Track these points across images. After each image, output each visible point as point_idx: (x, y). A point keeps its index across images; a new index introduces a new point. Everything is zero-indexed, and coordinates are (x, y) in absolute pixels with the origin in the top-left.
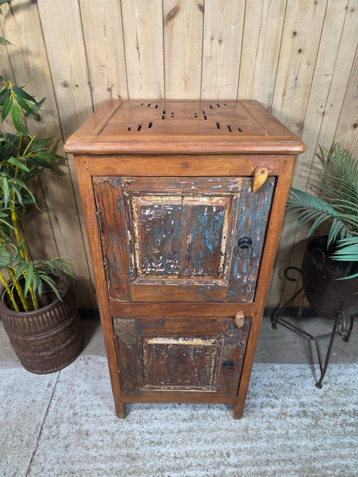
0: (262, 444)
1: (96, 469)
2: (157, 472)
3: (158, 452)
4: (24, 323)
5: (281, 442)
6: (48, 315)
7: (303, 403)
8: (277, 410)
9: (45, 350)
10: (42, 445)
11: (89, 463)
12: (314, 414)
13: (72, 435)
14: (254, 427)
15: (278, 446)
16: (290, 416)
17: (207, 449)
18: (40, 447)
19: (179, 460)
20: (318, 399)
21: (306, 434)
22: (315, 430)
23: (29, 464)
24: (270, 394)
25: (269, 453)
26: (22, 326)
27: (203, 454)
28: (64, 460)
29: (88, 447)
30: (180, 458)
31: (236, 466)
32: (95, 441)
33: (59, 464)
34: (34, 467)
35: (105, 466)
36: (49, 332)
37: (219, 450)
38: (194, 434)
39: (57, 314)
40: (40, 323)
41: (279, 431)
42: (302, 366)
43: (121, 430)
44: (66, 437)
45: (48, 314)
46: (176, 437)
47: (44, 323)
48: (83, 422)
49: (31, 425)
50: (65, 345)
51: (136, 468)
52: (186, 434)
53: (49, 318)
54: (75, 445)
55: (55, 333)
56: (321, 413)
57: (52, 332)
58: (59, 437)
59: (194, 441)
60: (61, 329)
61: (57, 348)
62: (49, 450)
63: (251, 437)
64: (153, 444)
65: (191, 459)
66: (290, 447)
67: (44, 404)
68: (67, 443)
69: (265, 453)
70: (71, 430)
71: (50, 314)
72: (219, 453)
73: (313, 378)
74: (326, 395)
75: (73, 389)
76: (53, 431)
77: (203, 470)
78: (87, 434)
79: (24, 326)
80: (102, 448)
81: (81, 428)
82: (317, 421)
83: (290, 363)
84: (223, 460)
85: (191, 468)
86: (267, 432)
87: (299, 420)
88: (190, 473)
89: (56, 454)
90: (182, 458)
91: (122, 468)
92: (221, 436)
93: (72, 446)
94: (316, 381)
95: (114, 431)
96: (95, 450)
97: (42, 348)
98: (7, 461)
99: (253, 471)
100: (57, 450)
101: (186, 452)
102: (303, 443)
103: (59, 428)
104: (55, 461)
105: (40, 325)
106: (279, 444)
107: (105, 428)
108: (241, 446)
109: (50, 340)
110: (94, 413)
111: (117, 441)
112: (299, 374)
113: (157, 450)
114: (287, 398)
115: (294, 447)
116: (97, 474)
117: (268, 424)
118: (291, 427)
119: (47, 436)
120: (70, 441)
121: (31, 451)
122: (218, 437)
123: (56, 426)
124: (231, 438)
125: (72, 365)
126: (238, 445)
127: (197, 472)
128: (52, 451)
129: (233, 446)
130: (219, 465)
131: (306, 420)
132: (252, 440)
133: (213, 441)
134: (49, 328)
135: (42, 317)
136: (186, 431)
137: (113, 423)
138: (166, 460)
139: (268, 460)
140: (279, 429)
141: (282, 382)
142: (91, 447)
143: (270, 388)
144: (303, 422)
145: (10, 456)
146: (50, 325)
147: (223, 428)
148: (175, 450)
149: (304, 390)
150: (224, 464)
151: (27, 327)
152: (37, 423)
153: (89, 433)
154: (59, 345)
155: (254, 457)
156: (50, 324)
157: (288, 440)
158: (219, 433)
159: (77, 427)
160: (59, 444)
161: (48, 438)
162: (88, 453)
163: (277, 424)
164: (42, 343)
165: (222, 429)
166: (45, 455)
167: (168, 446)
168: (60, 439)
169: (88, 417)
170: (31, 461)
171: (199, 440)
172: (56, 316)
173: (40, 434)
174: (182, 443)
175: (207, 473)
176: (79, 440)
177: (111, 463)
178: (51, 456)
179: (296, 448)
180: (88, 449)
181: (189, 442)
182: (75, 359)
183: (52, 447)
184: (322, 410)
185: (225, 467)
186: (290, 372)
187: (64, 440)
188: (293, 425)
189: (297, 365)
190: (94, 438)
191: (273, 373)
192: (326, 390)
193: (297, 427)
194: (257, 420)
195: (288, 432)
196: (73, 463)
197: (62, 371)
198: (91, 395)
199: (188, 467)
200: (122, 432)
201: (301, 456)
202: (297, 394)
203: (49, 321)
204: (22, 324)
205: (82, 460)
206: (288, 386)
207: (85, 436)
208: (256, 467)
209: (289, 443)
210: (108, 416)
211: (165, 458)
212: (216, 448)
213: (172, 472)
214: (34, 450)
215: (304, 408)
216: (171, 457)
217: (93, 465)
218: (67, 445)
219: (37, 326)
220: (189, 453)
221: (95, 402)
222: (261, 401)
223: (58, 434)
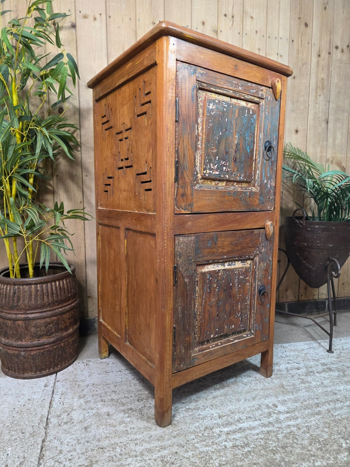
0: (303, 394)
1: (131, 440)
2: (205, 430)
3: (199, 415)
4: (31, 292)
5: (320, 390)
6: (57, 285)
7: (324, 363)
8: (304, 370)
9: (46, 335)
10: (52, 432)
11: (119, 437)
12: (339, 369)
13: (89, 418)
14: (289, 384)
15: (320, 393)
16: (318, 372)
17: (252, 405)
18: (51, 434)
19: (225, 417)
20: (335, 359)
21: (340, 382)
22: (346, 378)
23: (39, 451)
24: (290, 362)
25: (314, 399)
26: (28, 297)
27: (248, 409)
28: (87, 440)
29: (114, 424)
30: (225, 415)
31: (288, 412)
32: (120, 418)
33: (82, 444)
34: (47, 452)
35: (141, 436)
36: (55, 308)
37: (264, 404)
38: (231, 397)
39: (65, 287)
40: (48, 292)
41: (314, 383)
42: (307, 342)
43: (149, 405)
44: (83, 421)
45: (57, 283)
46: (213, 402)
47: (52, 293)
48: (99, 406)
49: (32, 418)
50: (67, 333)
51: (179, 431)
52: (223, 398)
53: (58, 288)
54: (96, 425)
55: (61, 311)
56: (344, 367)
57: (57, 309)
58: (73, 423)
59: (234, 401)
60: (66, 307)
61: (59, 335)
62: (63, 435)
63: (289, 390)
64: (190, 410)
65: (238, 414)
66: (331, 391)
67: (44, 400)
68: (86, 425)
69: (310, 399)
70: (87, 415)
71: (59, 284)
72: (265, 406)
73: (322, 348)
74: (340, 356)
75: (77, 384)
76: (63, 419)
77: (256, 420)
78: (108, 415)
79: (30, 295)
80: (131, 423)
81: (99, 411)
82: (344, 373)
83: (296, 342)
84: (272, 410)
85: (241, 421)
86: (303, 385)
87: (327, 374)
88: (243, 425)
89: (74, 436)
90: (228, 415)
91: (163, 434)
92: (260, 394)
93: (93, 427)
94: (326, 349)
95: (140, 408)
96: (124, 425)
97: (44, 331)
98: (7, 453)
99: (307, 413)
100: (74, 433)
101: (230, 411)
102: (342, 388)
103: (70, 415)
104: (75, 442)
105: (48, 296)
106: (320, 391)
107: (130, 407)
108: (284, 398)
109: (54, 320)
110: (110, 398)
111: (147, 415)
112: (308, 347)
113: (197, 414)
114: (308, 362)
115: (335, 391)
116: (134, 444)
117: (300, 380)
118: (323, 379)
119: (57, 423)
120: (89, 423)
121: (38, 439)
122: (257, 395)
123: (66, 414)
124: (271, 394)
125: (70, 368)
126: (281, 398)
127: (250, 423)
128: (69, 435)
129: (276, 399)
130: (270, 414)
131: (333, 373)
132: (292, 392)
133: (254, 399)
134: (57, 302)
135: (52, 285)
136: (222, 396)
137: (137, 403)
138: (211, 419)
139: (316, 403)
140: (313, 382)
141: (296, 353)
142: (117, 424)
143: (288, 358)
144: (332, 374)
145: (10, 449)
146: (58, 298)
147: (259, 388)
148: (218, 411)
149: (319, 356)
150: (275, 413)
151: (33, 297)
152: (39, 416)
153: (110, 413)
154: (61, 330)
155: (302, 403)
156: (57, 296)
157: (327, 388)
158: (256, 392)
159: (94, 411)
160: (75, 428)
161: (60, 425)
162: (115, 429)
163: (309, 379)
164: (46, 322)
165: (258, 390)
166: (59, 440)
167: (208, 409)
168: (75, 423)
169: (105, 402)
170: (42, 448)
171: (239, 400)
172: (64, 288)
173: (47, 424)
174: (222, 405)
175: (260, 422)
176: (100, 421)
177: (148, 432)
178: (68, 439)
179: (337, 391)
180: (115, 426)
181: (229, 403)
182: (72, 363)
183: (66, 432)
184: (343, 365)
185: (277, 414)
186: (299, 347)
187: (80, 424)
188: (324, 377)
189: (303, 343)
190: (118, 417)
191: (284, 349)
192: (338, 353)
193: (328, 378)
194: (288, 379)
195: (322, 383)
196: (99, 440)
197: (59, 373)
198: (102, 386)
199: (238, 421)
200: (149, 407)
201: (346, 396)
202: (315, 358)
203: (57, 293)
204: (28, 293)
205: (110, 436)
206: (303, 355)
207: (106, 417)
208: (308, 410)
209: (329, 389)
210: (128, 398)
211: (209, 418)
212: (260, 403)
213: (222, 427)
214: (43, 438)
215: (327, 366)
216: (216, 416)
217: (125, 438)
218: (85, 427)
219: (45, 296)
220: (232, 411)
221: (108, 390)
222: (285, 367)
223: (71, 419)
